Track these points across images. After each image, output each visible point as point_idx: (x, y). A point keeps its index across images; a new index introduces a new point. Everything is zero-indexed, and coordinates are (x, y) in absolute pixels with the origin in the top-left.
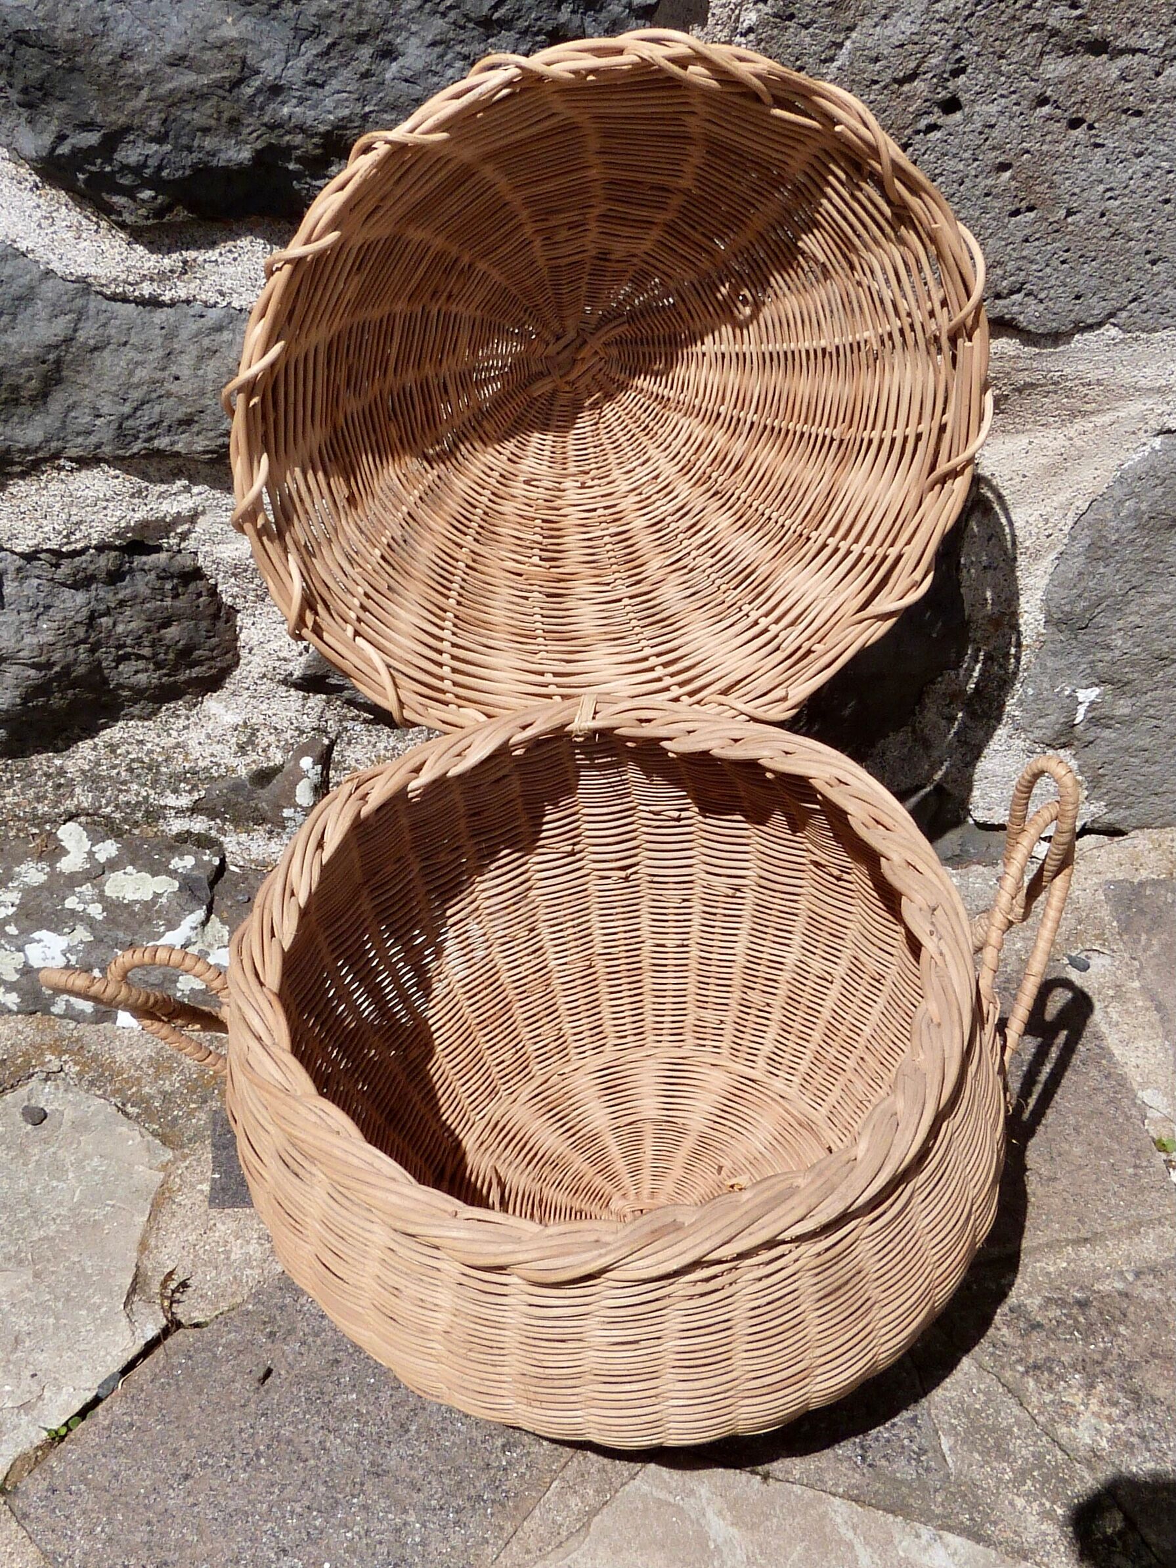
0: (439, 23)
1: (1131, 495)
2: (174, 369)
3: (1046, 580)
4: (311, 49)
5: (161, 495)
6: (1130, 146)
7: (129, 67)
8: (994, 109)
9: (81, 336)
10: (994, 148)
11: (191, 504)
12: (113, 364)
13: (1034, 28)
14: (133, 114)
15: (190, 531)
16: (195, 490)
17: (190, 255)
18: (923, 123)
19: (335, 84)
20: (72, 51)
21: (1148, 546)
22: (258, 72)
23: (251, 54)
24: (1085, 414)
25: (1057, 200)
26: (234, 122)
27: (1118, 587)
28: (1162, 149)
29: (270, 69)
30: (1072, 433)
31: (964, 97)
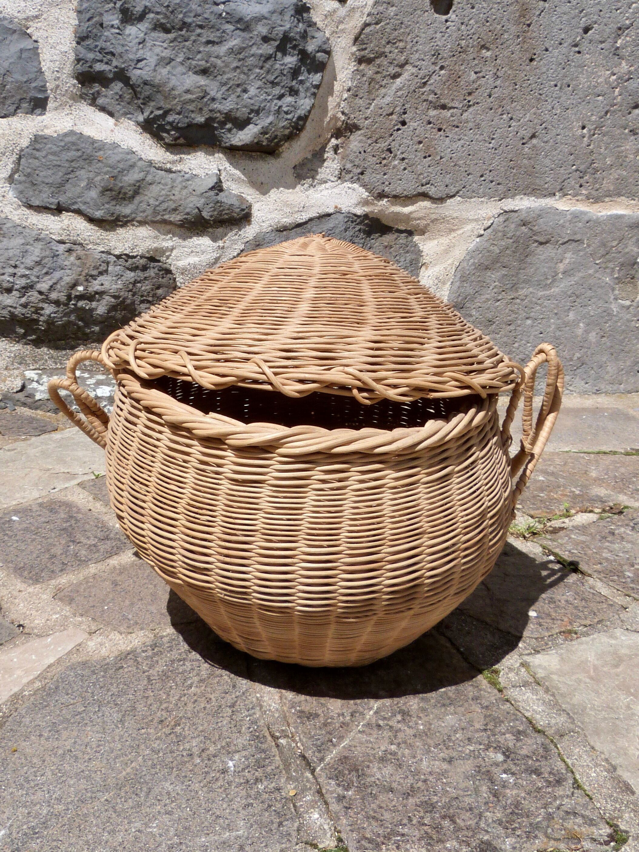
0: (260, 83)
1: (472, 257)
2: (173, 192)
3: (448, 292)
4: (224, 88)
5: (163, 239)
6: (457, 137)
7: (173, 92)
8: (416, 124)
9: (147, 179)
10: (417, 136)
11: (172, 244)
12: (155, 190)
13: (425, 100)
14: (172, 106)
15: (170, 255)
16: (174, 239)
17: (183, 156)
18: (396, 128)
19: (230, 99)
20: (159, 86)
21: (479, 276)
22: (209, 94)
23: (208, 90)
24: (454, 230)
25: (437, 154)
26: (201, 109)
27: (472, 292)
28: (466, 138)
29: (212, 93)
30: (451, 238)
31: (407, 120)
